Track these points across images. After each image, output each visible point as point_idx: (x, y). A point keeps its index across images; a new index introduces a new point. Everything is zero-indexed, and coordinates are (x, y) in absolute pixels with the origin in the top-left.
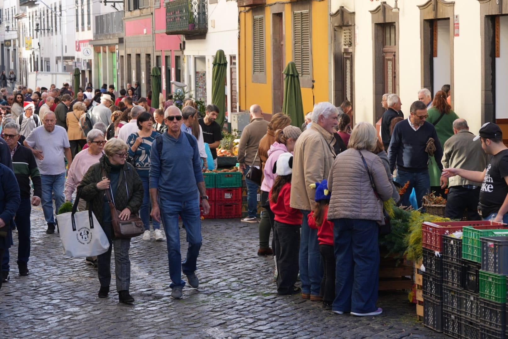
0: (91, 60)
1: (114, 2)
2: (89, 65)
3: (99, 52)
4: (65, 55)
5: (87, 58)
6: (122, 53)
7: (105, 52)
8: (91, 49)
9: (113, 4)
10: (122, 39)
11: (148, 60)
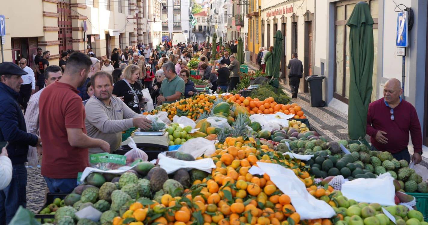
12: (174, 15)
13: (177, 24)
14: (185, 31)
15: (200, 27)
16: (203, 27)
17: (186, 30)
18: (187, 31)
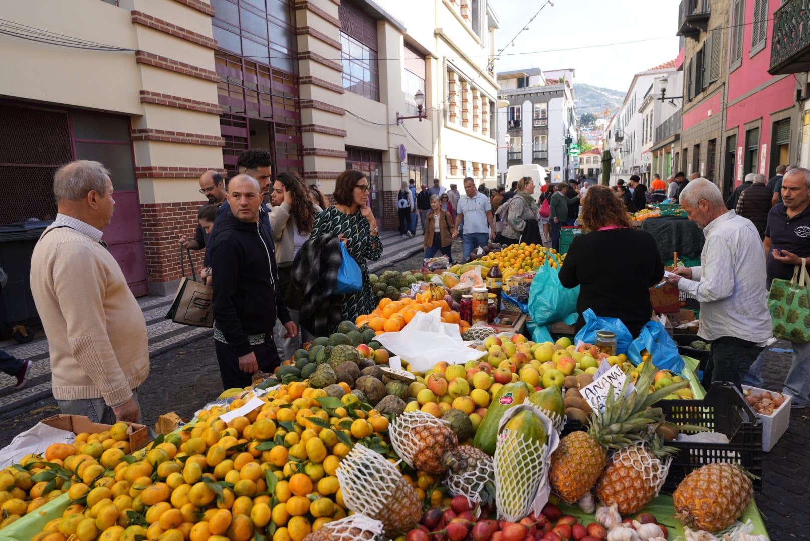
0: (650, 165)
1: (673, 98)
2: (648, 168)
3: (657, 157)
4: (635, 165)
5: (648, 162)
6: (678, 150)
7: (661, 155)
8: (651, 155)
9: (671, 100)
10: (679, 135)
11: (711, 148)
12: (535, 139)
13: (540, 156)
14: (555, 168)
15: (591, 171)
16: (595, 170)
17: (557, 166)
18: (559, 168)
